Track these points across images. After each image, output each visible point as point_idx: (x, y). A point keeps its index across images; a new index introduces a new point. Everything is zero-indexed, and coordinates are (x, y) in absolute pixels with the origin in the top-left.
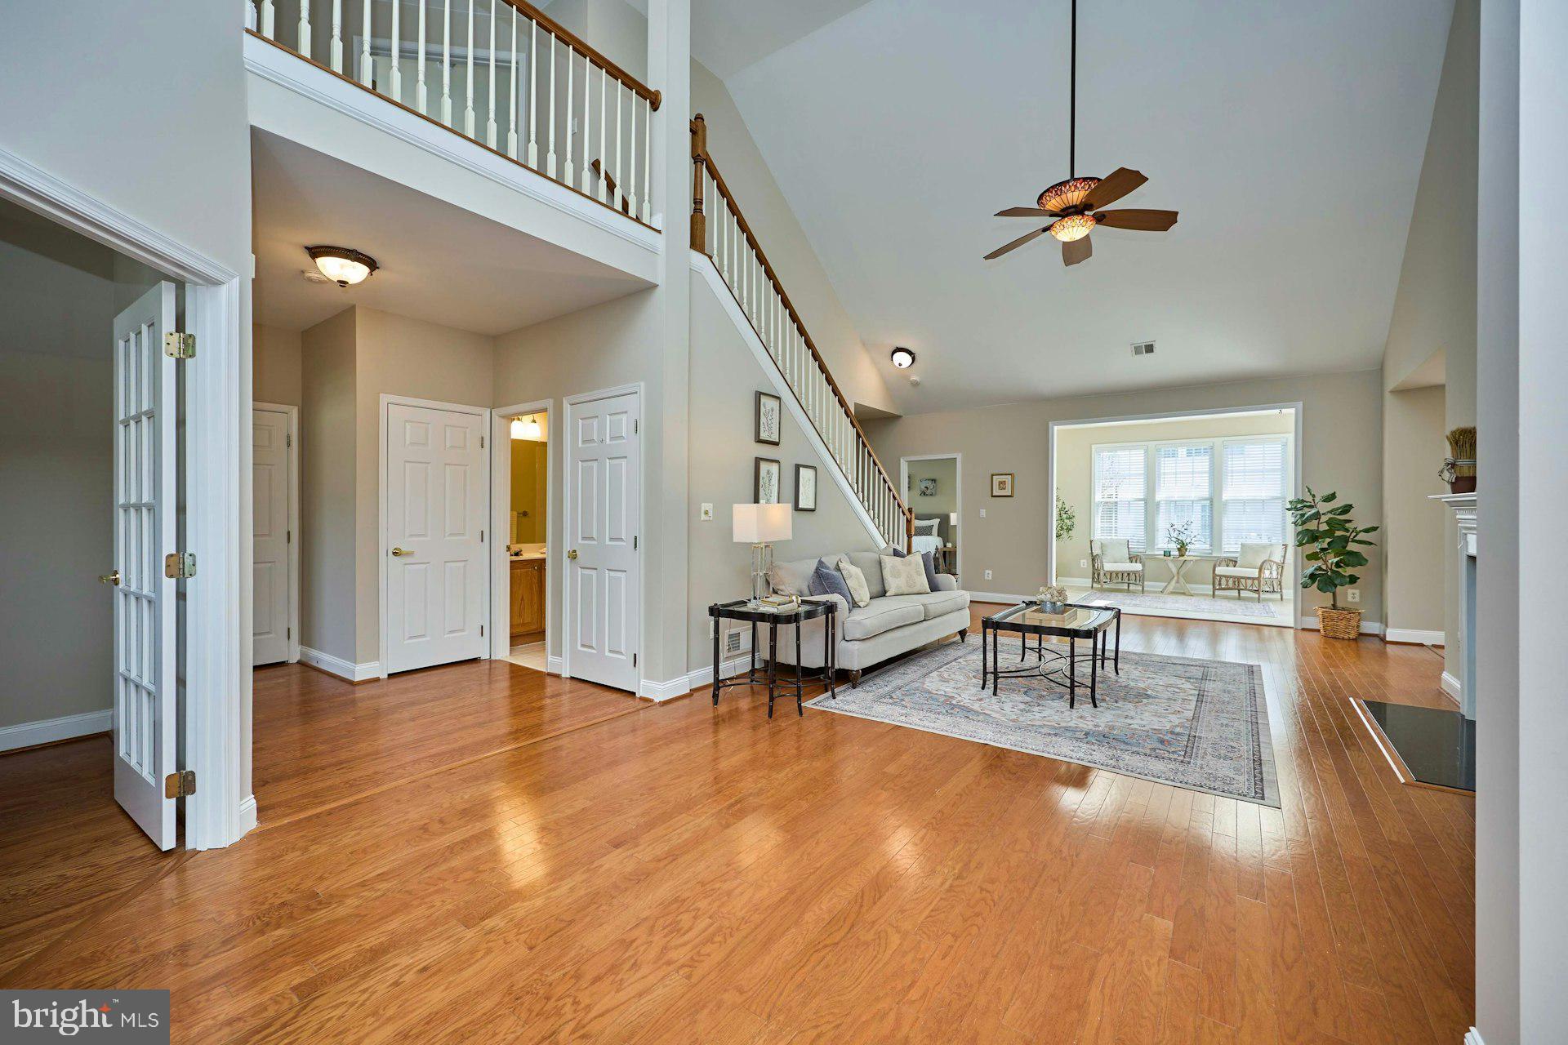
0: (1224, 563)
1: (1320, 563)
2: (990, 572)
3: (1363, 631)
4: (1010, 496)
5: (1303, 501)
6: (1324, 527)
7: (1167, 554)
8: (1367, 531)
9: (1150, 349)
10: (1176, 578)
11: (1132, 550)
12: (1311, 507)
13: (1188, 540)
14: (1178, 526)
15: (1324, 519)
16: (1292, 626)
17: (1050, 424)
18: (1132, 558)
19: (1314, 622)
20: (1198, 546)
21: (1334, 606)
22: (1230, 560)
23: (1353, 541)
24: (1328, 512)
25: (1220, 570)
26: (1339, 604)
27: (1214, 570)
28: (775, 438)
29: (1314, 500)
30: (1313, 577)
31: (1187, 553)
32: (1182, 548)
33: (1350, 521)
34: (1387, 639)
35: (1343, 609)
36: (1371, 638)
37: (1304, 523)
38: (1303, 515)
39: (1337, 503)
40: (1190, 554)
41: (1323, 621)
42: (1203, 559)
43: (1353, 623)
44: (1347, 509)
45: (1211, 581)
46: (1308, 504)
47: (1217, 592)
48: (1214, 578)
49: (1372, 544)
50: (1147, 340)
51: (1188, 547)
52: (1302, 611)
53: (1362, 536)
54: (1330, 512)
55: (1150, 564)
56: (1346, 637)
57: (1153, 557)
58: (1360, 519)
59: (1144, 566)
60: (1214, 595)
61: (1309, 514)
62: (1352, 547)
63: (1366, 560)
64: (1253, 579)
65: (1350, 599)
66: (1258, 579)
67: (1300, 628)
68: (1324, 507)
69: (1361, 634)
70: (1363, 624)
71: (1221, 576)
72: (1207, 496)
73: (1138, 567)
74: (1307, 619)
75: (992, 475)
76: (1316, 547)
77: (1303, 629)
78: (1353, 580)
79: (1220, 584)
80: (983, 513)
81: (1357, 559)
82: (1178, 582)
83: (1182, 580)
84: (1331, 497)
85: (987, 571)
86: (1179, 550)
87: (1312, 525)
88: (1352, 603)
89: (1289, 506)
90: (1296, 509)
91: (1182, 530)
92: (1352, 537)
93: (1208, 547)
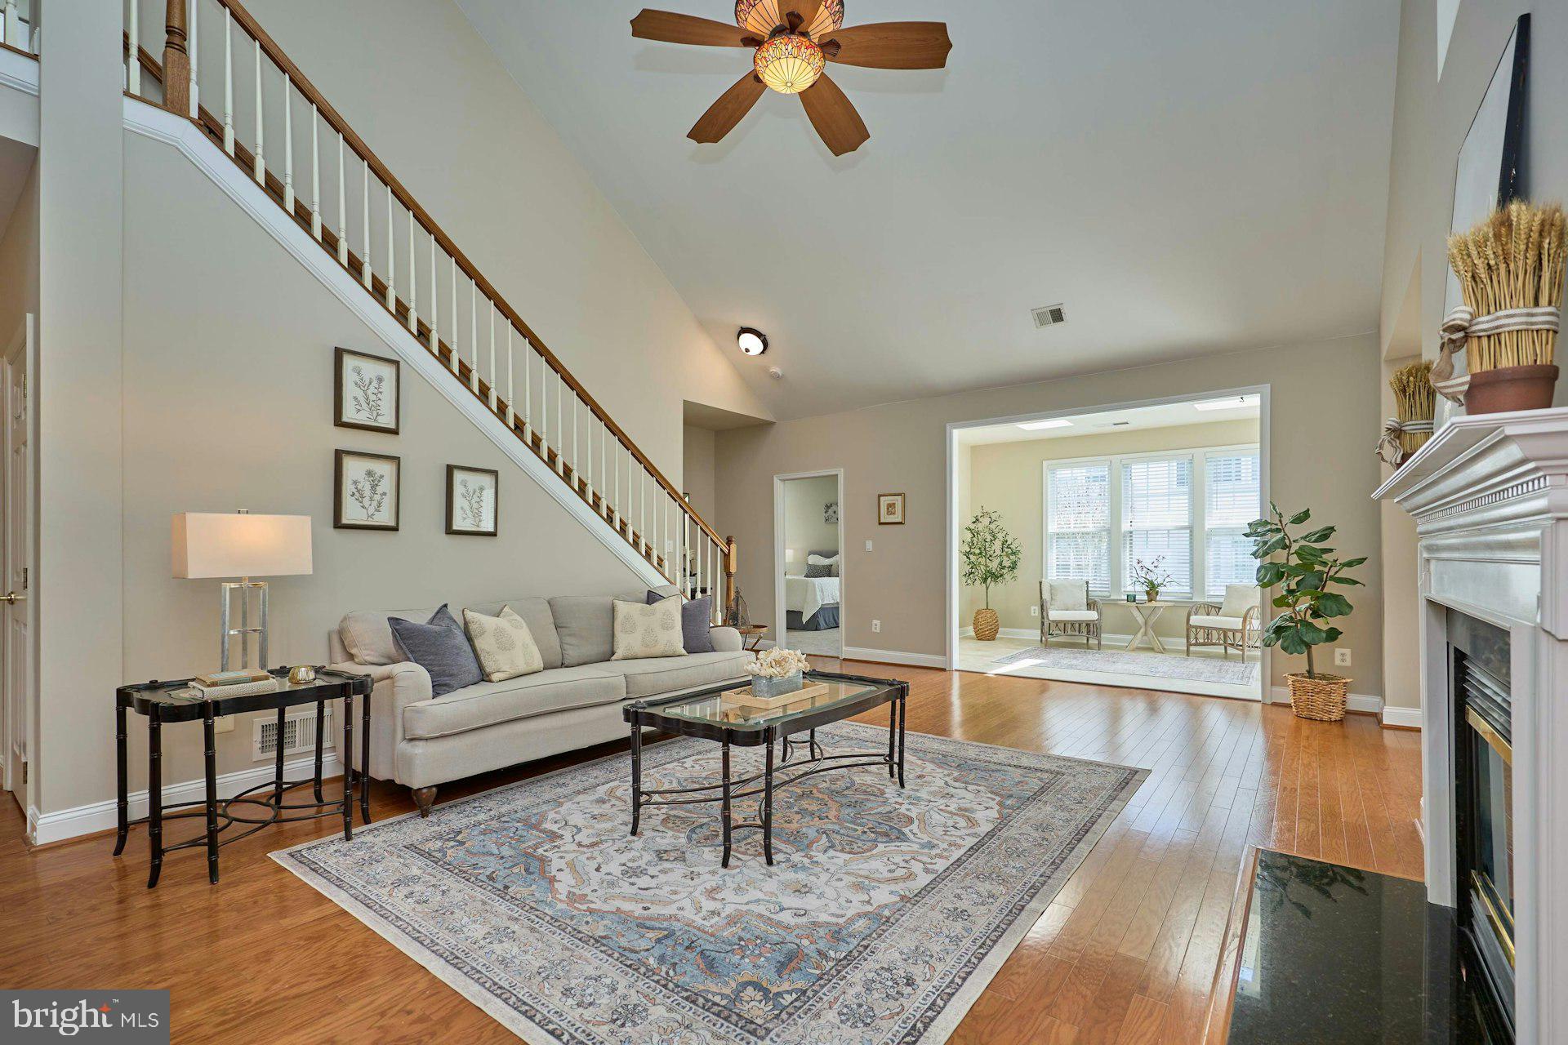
0: (1202, 610)
1: (1287, 612)
2: (878, 622)
3: (1351, 706)
4: (901, 523)
5: (1267, 523)
6: (1295, 561)
7: (1131, 598)
8: (1350, 564)
9: (1057, 316)
10: (1143, 630)
11: (1094, 594)
12: (1278, 530)
13: (1160, 581)
14: (1147, 563)
15: (1295, 547)
16: (1260, 699)
17: (948, 427)
18: (1091, 605)
19: (1285, 695)
20: (1174, 588)
21: (1310, 674)
22: (1212, 607)
23: (1333, 579)
24: (1302, 538)
25: (1195, 620)
26: (1317, 670)
27: (1188, 620)
28: (387, 421)
29: (1280, 521)
30: (1279, 630)
31: (1158, 598)
32: (1152, 590)
33: (1331, 550)
34: (1386, 721)
35: (1323, 677)
36: (1362, 718)
37: (1266, 554)
38: (1265, 543)
39: (1313, 525)
40: (1162, 598)
41: (1294, 694)
42: (1177, 605)
43: (1336, 698)
44: (1326, 534)
45: (1185, 633)
46: (1274, 527)
47: (1192, 648)
48: (1188, 630)
49: (1357, 583)
50: (1052, 303)
51: (1161, 589)
52: (1272, 679)
53: (1345, 573)
54: (1304, 538)
55: (1107, 611)
56: (1326, 717)
57: (1114, 603)
58: (1342, 547)
59: (1100, 614)
60: (1188, 652)
61: (1274, 539)
62: (1331, 588)
63: (1351, 607)
64: (1237, 631)
65: (1338, 662)
66: (1242, 631)
67: (1269, 702)
68: (1295, 532)
69: (1348, 712)
70: (1351, 697)
71: (1196, 627)
72: (1187, 524)
73: (1093, 615)
74: (1277, 689)
75: (880, 496)
76: (1281, 588)
77: (1274, 704)
78: (1333, 635)
79: (1196, 639)
80: (869, 545)
81: (1340, 605)
82: (1145, 634)
83: (1150, 632)
84: (1302, 518)
85: (875, 622)
86: (1148, 593)
87: (1280, 556)
88: (1340, 667)
89: (1248, 531)
90: (1255, 534)
91: (1151, 568)
92: (1331, 573)
93: (1187, 589)
